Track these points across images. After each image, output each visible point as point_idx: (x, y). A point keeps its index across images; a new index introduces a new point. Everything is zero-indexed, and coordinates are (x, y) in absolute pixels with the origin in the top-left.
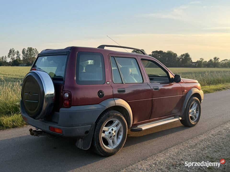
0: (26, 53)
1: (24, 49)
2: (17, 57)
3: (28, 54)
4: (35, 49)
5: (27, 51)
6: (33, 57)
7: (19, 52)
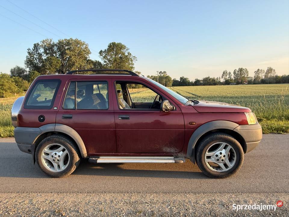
0: (237, 73)
1: (235, 70)
2: (229, 77)
3: (238, 74)
4: (246, 69)
5: (238, 71)
6: (243, 77)
7: (231, 73)
